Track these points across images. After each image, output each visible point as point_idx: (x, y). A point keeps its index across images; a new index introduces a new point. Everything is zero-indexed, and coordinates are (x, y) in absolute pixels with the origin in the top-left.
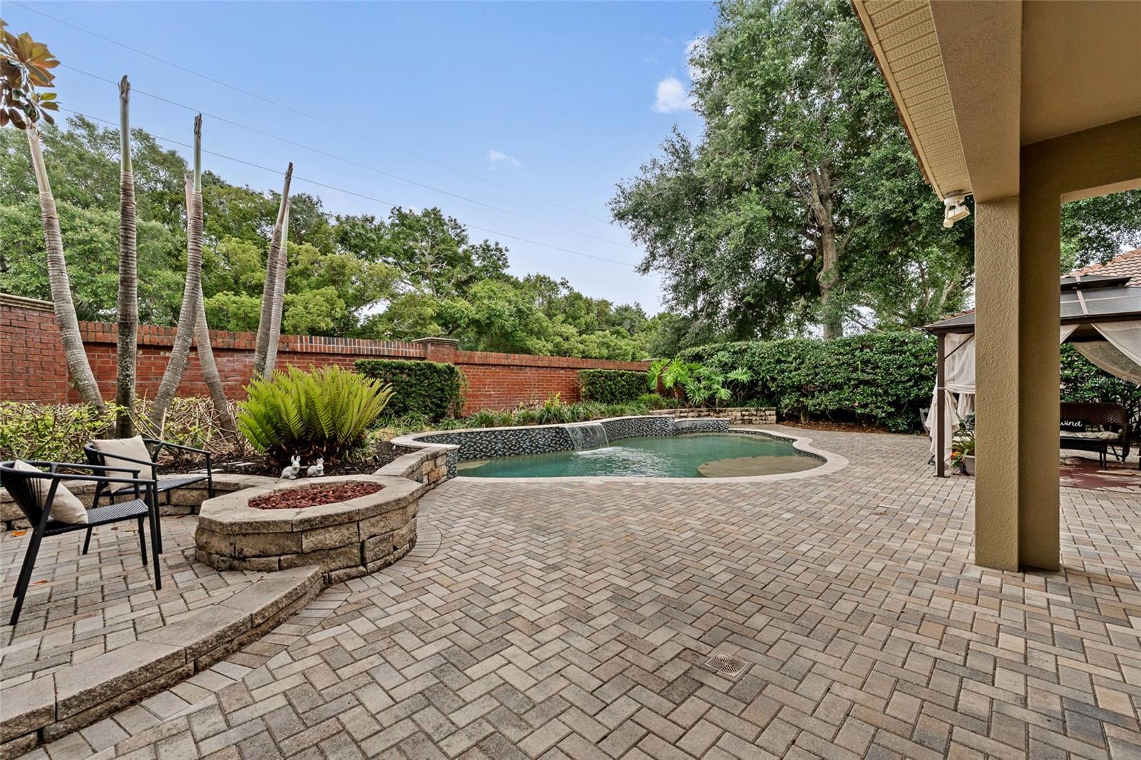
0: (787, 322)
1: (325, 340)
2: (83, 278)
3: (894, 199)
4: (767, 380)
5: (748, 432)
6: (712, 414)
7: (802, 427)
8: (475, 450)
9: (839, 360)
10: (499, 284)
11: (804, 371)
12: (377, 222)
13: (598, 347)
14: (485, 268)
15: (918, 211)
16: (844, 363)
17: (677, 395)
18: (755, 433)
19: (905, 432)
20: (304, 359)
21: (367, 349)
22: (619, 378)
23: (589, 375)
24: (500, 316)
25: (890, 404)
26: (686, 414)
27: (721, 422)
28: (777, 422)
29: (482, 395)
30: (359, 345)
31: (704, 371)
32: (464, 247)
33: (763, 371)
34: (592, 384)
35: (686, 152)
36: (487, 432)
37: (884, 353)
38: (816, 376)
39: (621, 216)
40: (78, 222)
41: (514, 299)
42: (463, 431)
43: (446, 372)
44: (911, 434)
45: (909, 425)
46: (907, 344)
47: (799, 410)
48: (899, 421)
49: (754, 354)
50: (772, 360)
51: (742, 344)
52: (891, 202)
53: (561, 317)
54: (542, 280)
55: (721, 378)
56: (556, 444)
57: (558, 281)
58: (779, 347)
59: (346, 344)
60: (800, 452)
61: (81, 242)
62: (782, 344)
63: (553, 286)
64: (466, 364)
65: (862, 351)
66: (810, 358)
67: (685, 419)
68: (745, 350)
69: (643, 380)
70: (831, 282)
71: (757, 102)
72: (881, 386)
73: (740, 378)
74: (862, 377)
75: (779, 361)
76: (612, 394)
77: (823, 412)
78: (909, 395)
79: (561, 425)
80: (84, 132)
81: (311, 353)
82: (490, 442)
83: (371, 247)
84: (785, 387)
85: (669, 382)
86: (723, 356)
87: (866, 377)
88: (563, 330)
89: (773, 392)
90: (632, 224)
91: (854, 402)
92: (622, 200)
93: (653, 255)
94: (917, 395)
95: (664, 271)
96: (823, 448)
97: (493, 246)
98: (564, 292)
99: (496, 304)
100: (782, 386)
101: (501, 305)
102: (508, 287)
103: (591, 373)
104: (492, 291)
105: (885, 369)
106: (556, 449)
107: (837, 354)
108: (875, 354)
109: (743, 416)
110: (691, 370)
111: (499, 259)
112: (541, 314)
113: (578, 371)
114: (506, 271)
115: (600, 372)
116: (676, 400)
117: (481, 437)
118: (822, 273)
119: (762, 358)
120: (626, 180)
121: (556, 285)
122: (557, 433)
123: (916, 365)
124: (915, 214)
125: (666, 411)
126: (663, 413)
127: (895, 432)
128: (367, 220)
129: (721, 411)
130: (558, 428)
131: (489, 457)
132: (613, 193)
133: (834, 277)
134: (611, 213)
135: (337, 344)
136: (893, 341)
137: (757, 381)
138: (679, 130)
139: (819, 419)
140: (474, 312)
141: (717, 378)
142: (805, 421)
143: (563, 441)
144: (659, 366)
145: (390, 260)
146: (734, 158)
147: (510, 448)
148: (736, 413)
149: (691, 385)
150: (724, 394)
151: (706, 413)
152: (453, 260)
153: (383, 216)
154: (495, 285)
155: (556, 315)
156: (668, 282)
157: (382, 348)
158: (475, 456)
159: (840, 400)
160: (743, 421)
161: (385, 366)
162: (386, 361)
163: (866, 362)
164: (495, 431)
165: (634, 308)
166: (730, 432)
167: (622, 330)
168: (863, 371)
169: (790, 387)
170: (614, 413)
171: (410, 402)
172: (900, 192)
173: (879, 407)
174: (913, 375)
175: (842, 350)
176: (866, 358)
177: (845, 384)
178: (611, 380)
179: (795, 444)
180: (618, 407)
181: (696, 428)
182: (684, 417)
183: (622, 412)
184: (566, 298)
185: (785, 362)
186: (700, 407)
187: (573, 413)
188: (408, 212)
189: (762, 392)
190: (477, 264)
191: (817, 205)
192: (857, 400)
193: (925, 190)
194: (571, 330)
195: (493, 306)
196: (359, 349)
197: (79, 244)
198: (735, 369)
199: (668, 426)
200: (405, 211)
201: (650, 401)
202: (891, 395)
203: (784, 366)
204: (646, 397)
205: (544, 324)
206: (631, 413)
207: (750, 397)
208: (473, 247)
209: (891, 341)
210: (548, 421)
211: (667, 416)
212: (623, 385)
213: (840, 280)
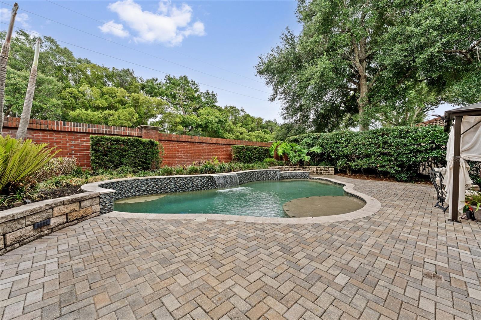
0: (341, 126)
1: (74, 124)
2: (12, 101)
3: (402, 54)
4: (330, 152)
5: (319, 179)
6: (301, 169)
7: (348, 177)
8: (157, 188)
9: (369, 141)
10: (212, 109)
11: (350, 147)
12: (158, 82)
13: (256, 137)
14: (207, 103)
15: (417, 60)
16: (372, 143)
17: (284, 159)
18: (323, 179)
19: (406, 181)
20: (60, 134)
21: (103, 131)
22: (254, 150)
23: (237, 148)
24: (211, 123)
25: (398, 166)
26: (288, 169)
27: (305, 174)
28: (335, 174)
29: (176, 157)
30: (98, 127)
31: (298, 147)
32: (198, 93)
33: (328, 147)
34: (239, 153)
35: (292, 39)
36: (165, 178)
37: (395, 138)
38: (356, 150)
39: (261, 73)
40: (12, 75)
41: (218, 116)
42: (150, 177)
43: (148, 144)
44: (410, 182)
45: (408, 177)
46: (409, 133)
47: (346, 168)
48: (403, 175)
49: (324, 139)
50: (333, 142)
51: (318, 134)
52: (400, 56)
53: (240, 124)
54: (233, 108)
55: (306, 151)
56: (208, 185)
57: (240, 109)
58: (336, 135)
59: (89, 127)
60: (348, 194)
61: (12, 85)
62: (338, 133)
63: (238, 111)
64: (167, 141)
65: (382, 136)
66: (353, 141)
67: (288, 171)
68: (319, 137)
69: (267, 151)
70: (365, 103)
71: (327, 7)
72: (393, 156)
73: (316, 151)
74: (382, 151)
75: (336, 142)
76: (250, 158)
77: (360, 169)
78: (410, 161)
79: (211, 175)
80: (24, 38)
81: (64, 132)
82: (167, 184)
83: (155, 92)
84: (339, 156)
85: (280, 152)
86: (308, 140)
87: (385, 151)
88: (240, 130)
89: (333, 158)
90: (266, 77)
91: (377, 164)
92: (261, 64)
93: (276, 91)
94: (415, 161)
95: (282, 100)
96: (362, 192)
97: (210, 93)
98: (242, 114)
99: (209, 117)
100: (338, 155)
101: (212, 118)
102: (216, 110)
103: (238, 147)
104: (209, 112)
105: (396, 147)
106: (208, 188)
107: (369, 139)
108: (390, 138)
109: (317, 170)
110: (292, 147)
111: (213, 99)
112: (231, 123)
113: (231, 146)
114: (216, 104)
115: (243, 147)
116: (284, 162)
117: (161, 181)
118: (359, 99)
119: (328, 141)
120: (263, 54)
121: (239, 110)
122: (209, 179)
123: (414, 145)
124: (414, 61)
125: (277, 167)
126: (276, 169)
127: (399, 181)
128: (154, 80)
129: (306, 168)
130: (209, 176)
131: (166, 193)
132: (257, 62)
133: (366, 100)
134: (256, 71)
135: (83, 126)
136: (401, 131)
137: (325, 152)
138: (290, 29)
139: (357, 172)
140: (199, 121)
141: (304, 151)
142: (350, 173)
143: (212, 183)
144: (275, 145)
145: (165, 98)
146: (314, 38)
147: (179, 188)
148: (314, 169)
149: (292, 154)
150: (307, 158)
151: (298, 169)
152: (193, 99)
153: (162, 79)
154: (211, 110)
155: (237, 123)
156: (284, 105)
157: (113, 130)
158: (157, 192)
159: (369, 163)
160: (317, 173)
161: (107, 139)
162: (108, 137)
163: (385, 143)
164: (170, 178)
165: (274, 122)
166: (310, 178)
167: (268, 131)
168: (383, 148)
169: (342, 156)
170: (248, 168)
171: (124, 160)
172: (406, 50)
173: (392, 168)
174: (413, 150)
175: (371, 136)
176: (385, 140)
177: (372, 154)
178: (249, 151)
179: (345, 188)
180: (251, 165)
181: (292, 176)
182: (287, 170)
183: (253, 168)
184: (243, 116)
185: (340, 143)
186: (296, 165)
187: (221, 168)
188: (173, 77)
189: (327, 158)
190: (204, 101)
191: (358, 64)
192: (379, 164)
193: (420, 48)
194: (244, 130)
195: (207, 118)
196: (98, 130)
197: (11, 85)
198: (314, 146)
199: (277, 175)
200: (172, 76)
201: (269, 162)
202: (399, 161)
203: (339, 145)
204: (268, 160)
205: (232, 127)
206: (258, 168)
207: (322, 161)
208: (202, 93)
209: (400, 131)
210: (206, 172)
211: (278, 170)
212: (256, 154)
213: (370, 102)
